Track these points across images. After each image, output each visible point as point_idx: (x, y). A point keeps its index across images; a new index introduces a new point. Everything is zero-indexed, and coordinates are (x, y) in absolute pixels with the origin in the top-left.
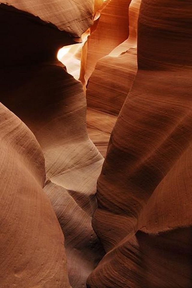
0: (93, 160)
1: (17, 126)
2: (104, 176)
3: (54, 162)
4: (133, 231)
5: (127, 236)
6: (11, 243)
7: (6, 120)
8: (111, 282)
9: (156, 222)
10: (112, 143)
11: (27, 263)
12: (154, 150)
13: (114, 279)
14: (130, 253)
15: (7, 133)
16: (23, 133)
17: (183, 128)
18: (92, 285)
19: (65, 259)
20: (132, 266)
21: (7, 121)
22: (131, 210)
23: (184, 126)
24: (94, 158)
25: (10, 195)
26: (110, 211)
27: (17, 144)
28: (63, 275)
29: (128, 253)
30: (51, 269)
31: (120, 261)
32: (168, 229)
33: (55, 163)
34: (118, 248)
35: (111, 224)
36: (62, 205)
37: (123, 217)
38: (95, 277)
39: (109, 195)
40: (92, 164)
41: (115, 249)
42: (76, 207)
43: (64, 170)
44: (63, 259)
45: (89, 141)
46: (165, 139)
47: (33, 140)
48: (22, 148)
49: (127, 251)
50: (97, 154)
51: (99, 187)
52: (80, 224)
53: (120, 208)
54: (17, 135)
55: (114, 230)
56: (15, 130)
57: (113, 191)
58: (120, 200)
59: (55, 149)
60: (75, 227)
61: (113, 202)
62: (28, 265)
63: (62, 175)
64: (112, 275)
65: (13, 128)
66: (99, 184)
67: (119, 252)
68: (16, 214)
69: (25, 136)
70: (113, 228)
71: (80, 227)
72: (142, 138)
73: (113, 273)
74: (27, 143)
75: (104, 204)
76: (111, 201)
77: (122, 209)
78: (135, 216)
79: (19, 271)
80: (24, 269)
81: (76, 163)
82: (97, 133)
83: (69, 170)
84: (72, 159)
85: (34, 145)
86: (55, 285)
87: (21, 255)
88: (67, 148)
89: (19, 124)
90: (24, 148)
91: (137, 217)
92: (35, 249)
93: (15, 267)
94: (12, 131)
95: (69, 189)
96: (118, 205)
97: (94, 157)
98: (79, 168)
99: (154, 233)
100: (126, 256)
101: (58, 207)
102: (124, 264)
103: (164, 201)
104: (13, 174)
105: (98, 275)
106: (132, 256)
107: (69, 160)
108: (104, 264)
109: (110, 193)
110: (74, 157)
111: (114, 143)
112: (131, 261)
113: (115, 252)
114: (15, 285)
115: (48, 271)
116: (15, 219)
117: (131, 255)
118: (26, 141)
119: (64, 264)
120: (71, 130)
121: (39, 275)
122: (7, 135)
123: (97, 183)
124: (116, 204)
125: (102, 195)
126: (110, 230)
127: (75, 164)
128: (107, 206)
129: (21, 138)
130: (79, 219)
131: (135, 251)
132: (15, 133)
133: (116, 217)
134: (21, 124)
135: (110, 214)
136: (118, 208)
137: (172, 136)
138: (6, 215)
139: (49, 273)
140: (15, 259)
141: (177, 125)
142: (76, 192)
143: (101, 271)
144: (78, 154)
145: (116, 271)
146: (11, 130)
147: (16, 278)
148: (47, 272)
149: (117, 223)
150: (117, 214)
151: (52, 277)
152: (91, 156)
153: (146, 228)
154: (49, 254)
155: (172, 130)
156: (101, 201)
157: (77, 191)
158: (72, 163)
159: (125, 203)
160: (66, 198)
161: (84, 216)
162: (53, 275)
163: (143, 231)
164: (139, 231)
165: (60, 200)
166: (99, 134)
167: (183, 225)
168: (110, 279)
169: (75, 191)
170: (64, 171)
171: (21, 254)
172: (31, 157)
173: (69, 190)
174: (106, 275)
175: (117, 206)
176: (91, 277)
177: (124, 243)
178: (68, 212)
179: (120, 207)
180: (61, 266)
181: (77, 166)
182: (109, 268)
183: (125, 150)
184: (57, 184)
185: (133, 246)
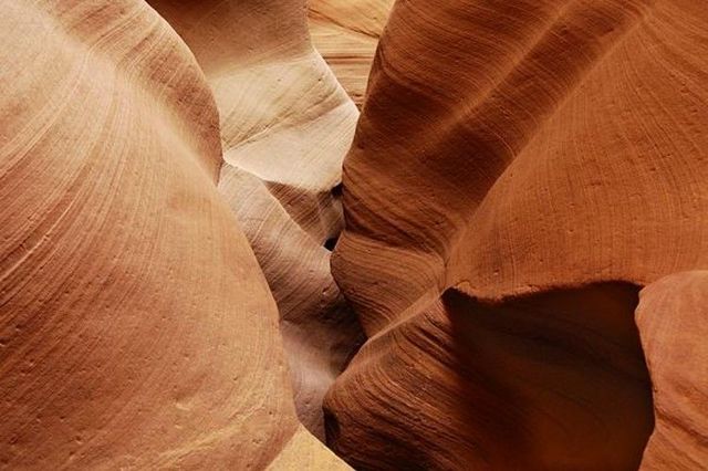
0: (326, 104)
1: (150, 29)
2: (361, 151)
3: (230, 113)
4: (436, 288)
5: (420, 300)
6: (163, 333)
7: (122, 16)
8: (384, 404)
9: (497, 271)
10: (381, 68)
11: (202, 377)
12: (489, 90)
13: (390, 398)
14: (429, 340)
15: (127, 51)
16: (166, 49)
17: (566, 32)
18: (337, 408)
19: (284, 361)
20: (433, 369)
21: (124, 17)
22: (428, 237)
23: (568, 28)
24: (327, 100)
25: (151, 215)
26: (376, 238)
27: (153, 78)
28: (282, 400)
29: (425, 341)
30: (257, 387)
31: (405, 357)
32: (529, 289)
33: (233, 113)
34: (400, 328)
35: (377, 268)
36: (252, 219)
37: (407, 252)
38: (345, 393)
39: (374, 199)
40: (323, 116)
41: (392, 331)
42: (287, 224)
43: (253, 131)
44: (280, 363)
45: (315, 57)
46: (516, 62)
47: (190, 66)
48: (165, 87)
49: (421, 335)
50: (335, 89)
51: (350, 178)
52: (296, 265)
53: (400, 231)
54: (151, 54)
55: (386, 283)
56: (147, 42)
57: (383, 189)
58: (402, 213)
59: (231, 78)
60: (286, 271)
61: (384, 215)
62: (204, 381)
63: (249, 145)
64: (384, 389)
65: (141, 37)
66: (348, 171)
67: (403, 338)
68: (168, 261)
69: (171, 57)
70: (385, 279)
71: (298, 270)
72: (458, 58)
73: (388, 385)
74: (178, 75)
75: (362, 221)
76: (380, 213)
77: (405, 234)
78: (437, 251)
79: (184, 395)
80: (196, 390)
81: (284, 114)
82: (327, 30)
83: (267, 131)
84: (275, 102)
85: (193, 78)
86: (267, 423)
87: (187, 359)
88: (259, 75)
89: (154, 24)
90: (170, 89)
91: (442, 253)
92: (218, 343)
93: (175, 387)
94: (140, 45)
95: (269, 180)
96: (396, 223)
97: (327, 96)
98: (292, 126)
99: (491, 297)
100: (419, 347)
101: (244, 224)
102: (413, 365)
103: (516, 219)
104: (153, 160)
105: (350, 387)
106: (433, 347)
107: (267, 106)
108: (365, 363)
109: (375, 195)
110: (279, 98)
111: (386, 70)
112: (431, 358)
113: (391, 336)
114: (177, 427)
115: (250, 393)
116: (168, 274)
117: (431, 346)
118: (174, 70)
119: (284, 374)
120: (268, 27)
121: (230, 402)
122: (129, 55)
123: (344, 168)
124: (390, 220)
125: (356, 199)
126: (376, 283)
127: (281, 115)
128: (369, 226)
129: (162, 62)
130: (294, 251)
131: (441, 335)
132: (147, 50)
133: (391, 252)
134: (160, 23)
135: (375, 245)
136: (395, 230)
137: (536, 55)
138: (148, 265)
139: (252, 396)
140: (175, 368)
141: (548, 26)
142: (284, 186)
143: (359, 379)
144: (288, 90)
145: (395, 380)
146: (137, 43)
147: (181, 411)
148: (248, 396)
149: (392, 266)
150: (393, 244)
151: (259, 406)
152: (322, 93)
153: (471, 285)
154: (247, 353)
155: (536, 37)
156: (353, 213)
157: (289, 183)
158: (273, 114)
159: (415, 220)
160: (261, 202)
161: (306, 244)
162: (262, 401)
163: (464, 291)
164: (451, 289)
165: (248, 208)
166: (334, 32)
167: (565, 281)
168: (383, 398)
169: (283, 183)
170: (255, 133)
171: (187, 355)
172: (188, 110)
173: (269, 182)
174: (372, 390)
175: (395, 227)
176: (335, 392)
177: (413, 315)
178: (268, 236)
179: (401, 227)
180: (278, 379)
181: (286, 121)
182: (379, 373)
183: (415, 88)
184: (240, 167)
185: (435, 324)
